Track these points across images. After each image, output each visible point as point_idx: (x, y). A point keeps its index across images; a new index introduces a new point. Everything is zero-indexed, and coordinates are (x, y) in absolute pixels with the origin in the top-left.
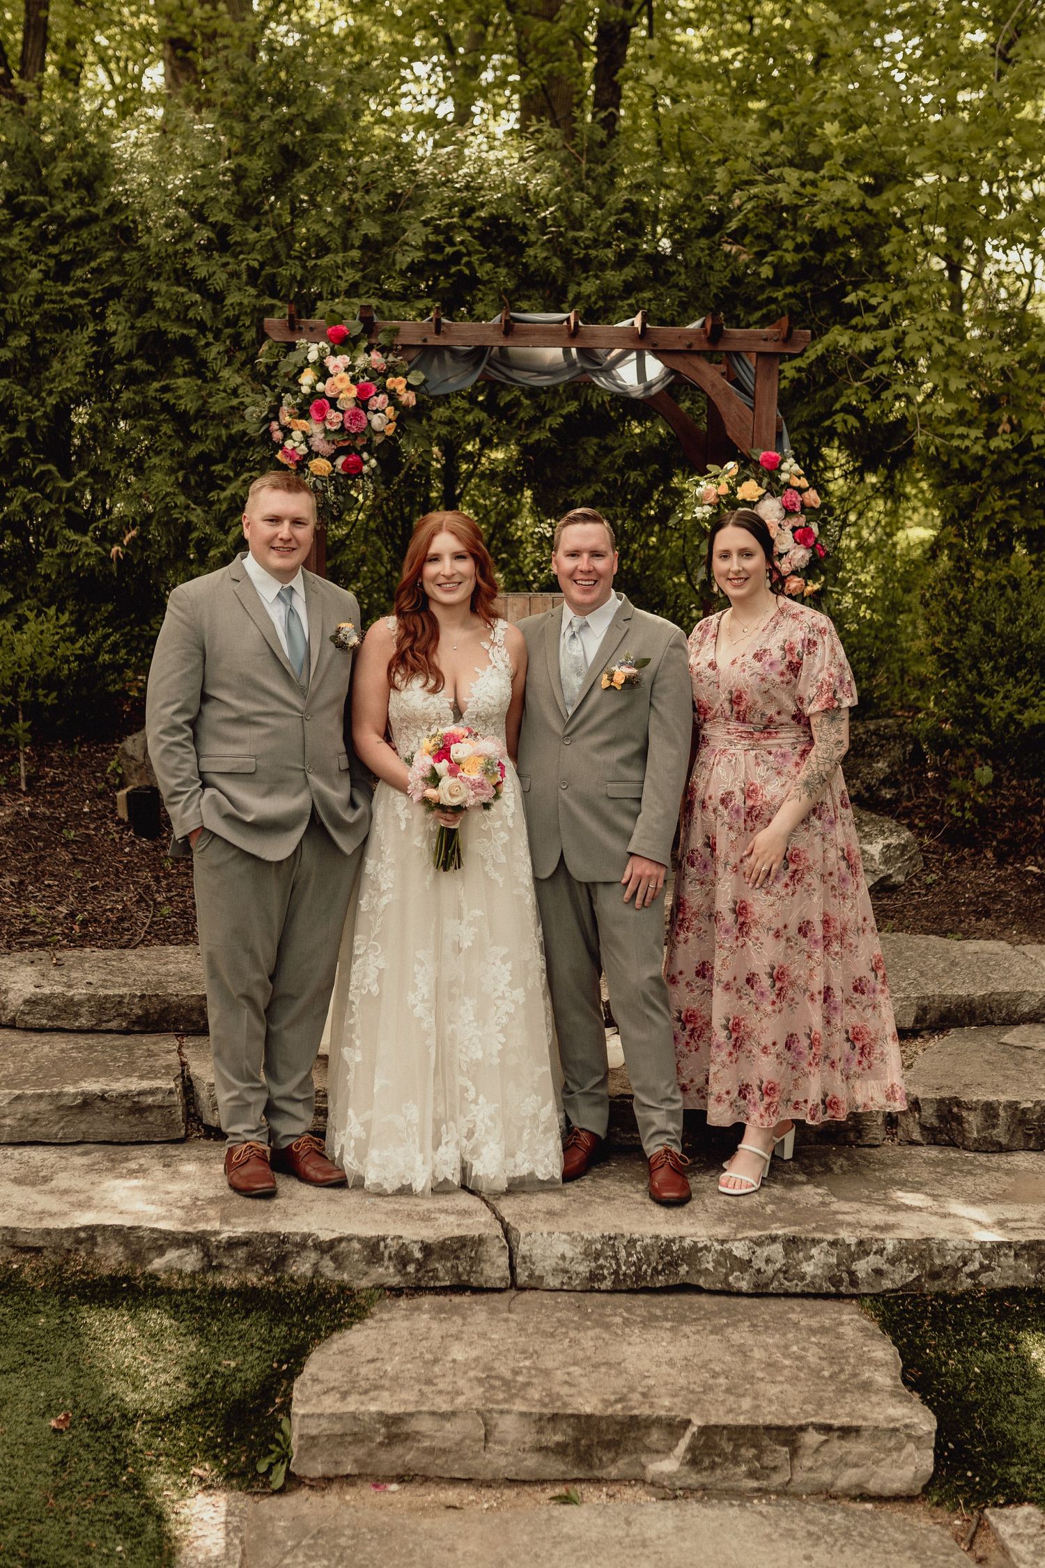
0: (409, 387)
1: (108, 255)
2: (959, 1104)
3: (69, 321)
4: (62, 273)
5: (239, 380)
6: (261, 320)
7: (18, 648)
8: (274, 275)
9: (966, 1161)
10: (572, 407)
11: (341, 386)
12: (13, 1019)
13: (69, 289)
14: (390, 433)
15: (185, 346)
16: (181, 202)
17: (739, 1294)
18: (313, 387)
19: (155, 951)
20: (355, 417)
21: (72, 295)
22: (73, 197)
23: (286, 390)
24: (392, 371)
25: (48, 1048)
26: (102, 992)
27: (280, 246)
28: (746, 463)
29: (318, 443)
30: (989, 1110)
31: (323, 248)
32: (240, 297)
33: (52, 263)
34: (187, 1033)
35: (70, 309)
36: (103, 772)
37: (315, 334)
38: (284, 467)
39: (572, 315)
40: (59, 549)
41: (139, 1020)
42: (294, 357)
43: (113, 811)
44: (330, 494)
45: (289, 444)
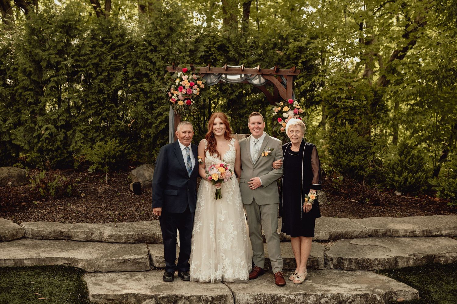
0: (202, 83)
1: (127, 53)
2: (342, 259)
3: (118, 69)
4: (115, 57)
5: (160, 84)
6: (165, 69)
7: (106, 148)
8: (168, 58)
9: (345, 273)
11: (186, 83)
12: (106, 240)
13: (117, 61)
14: (198, 95)
15: (147, 75)
16: (145, 41)
18: (179, 83)
19: (141, 222)
20: (189, 90)
21: (118, 63)
22: (118, 39)
23: (172, 84)
24: (199, 79)
25: (115, 247)
26: (128, 233)
27: (169, 51)
28: (285, 102)
29: (180, 97)
30: (350, 260)
32: (160, 63)
33: (113, 55)
34: (149, 243)
35: (118, 66)
36: (127, 179)
37: (179, 70)
38: (172, 103)
39: (242, 66)
40: (115, 124)
41: (137, 240)
42: (174, 76)
43: (129, 188)
44: (183, 110)
45: (173, 97)
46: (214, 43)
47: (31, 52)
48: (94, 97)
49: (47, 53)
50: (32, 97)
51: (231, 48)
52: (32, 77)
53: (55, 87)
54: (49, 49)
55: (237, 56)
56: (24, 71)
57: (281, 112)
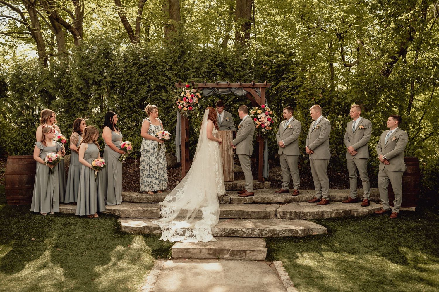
0: (201, 94)
1: (150, 71)
2: (286, 212)
3: (143, 83)
4: (142, 74)
8: (180, 74)
9: (287, 221)
10: (234, 97)
11: (188, 95)
13: (143, 78)
14: (197, 103)
15: (164, 88)
16: (164, 62)
17: (244, 237)
18: (183, 95)
20: (191, 100)
23: (179, 96)
24: (197, 92)
27: (181, 69)
28: (259, 107)
29: (185, 105)
30: (291, 213)
31: (188, 70)
32: (174, 78)
33: (140, 73)
37: (184, 86)
38: (179, 109)
39: (228, 82)
41: (154, 201)
42: (180, 90)
44: (187, 113)
45: (179, 105)
46: (216, 61)
47: (81, 73)
48: (126, 104)
49: (92, 74)
50: (83, 105)
51: (227, 66)
52: (82, 91)
53: (98, 98)
54: (94, 71)
55: (232, 71)
56: (77, 87)
57: (256, 114)
